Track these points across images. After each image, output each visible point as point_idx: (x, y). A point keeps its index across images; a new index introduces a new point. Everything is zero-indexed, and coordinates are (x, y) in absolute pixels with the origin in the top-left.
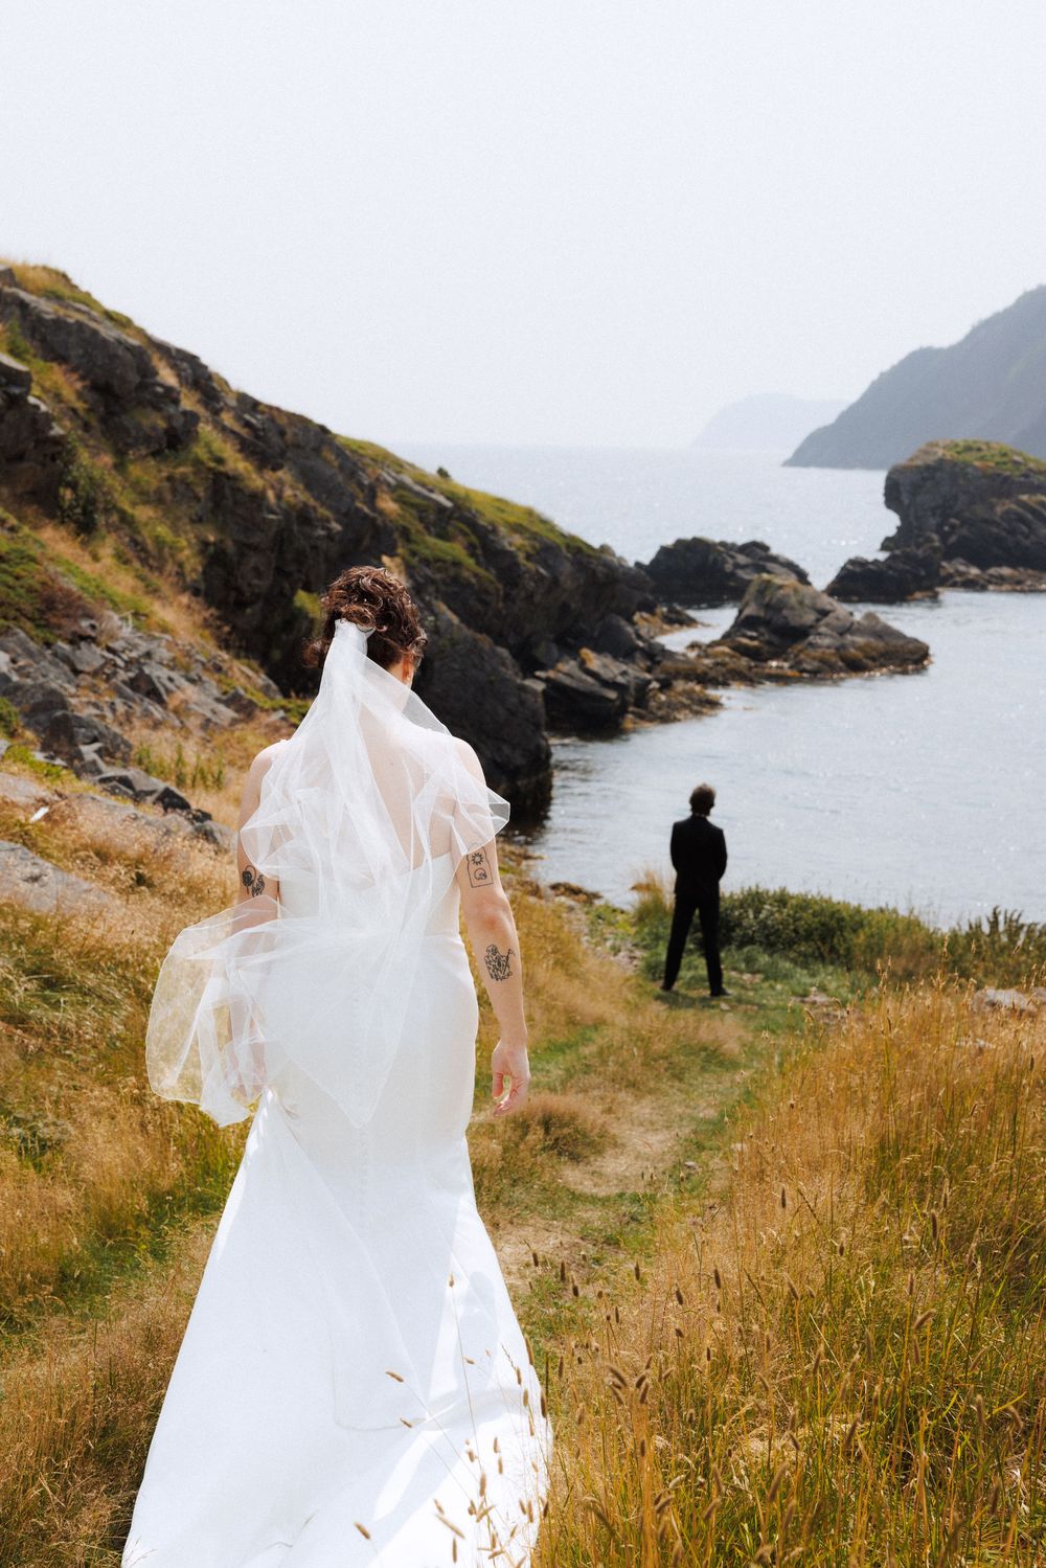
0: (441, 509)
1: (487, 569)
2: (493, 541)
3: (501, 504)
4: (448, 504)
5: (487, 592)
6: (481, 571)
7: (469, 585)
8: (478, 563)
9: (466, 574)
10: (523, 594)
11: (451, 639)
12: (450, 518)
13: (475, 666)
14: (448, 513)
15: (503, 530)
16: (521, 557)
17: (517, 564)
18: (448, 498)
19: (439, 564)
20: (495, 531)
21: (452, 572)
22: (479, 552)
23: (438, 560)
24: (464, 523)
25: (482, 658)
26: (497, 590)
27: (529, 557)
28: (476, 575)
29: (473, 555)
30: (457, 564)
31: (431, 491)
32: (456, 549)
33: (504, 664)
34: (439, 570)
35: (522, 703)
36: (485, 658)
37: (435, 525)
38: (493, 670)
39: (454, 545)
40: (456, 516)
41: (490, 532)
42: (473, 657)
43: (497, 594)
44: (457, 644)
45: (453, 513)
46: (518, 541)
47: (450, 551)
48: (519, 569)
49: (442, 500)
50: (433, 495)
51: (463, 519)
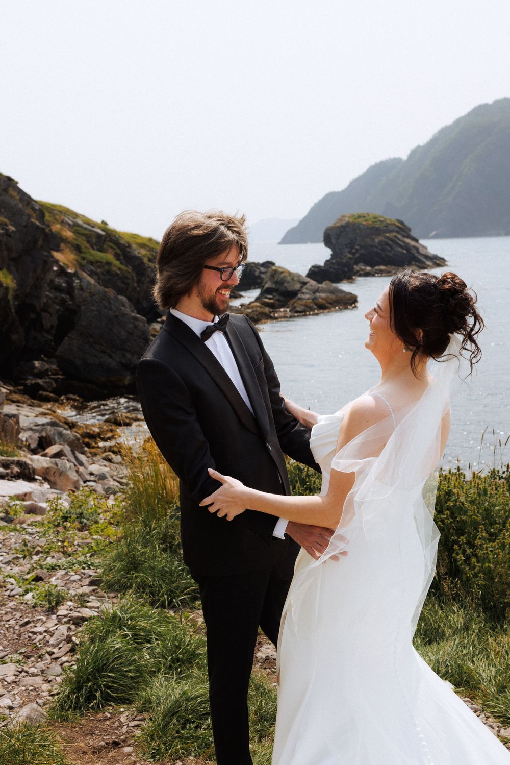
0: (99, 236)
1: (127, 266)
2: (129, 252)
3: (135, 236)
4: (103, 233)
5: (127, 278)
6: (123, 267)
7: (117, 274)
8: (122, 263)
9: (114, 269)
10: (148, 279)
11: (90, 293)
12: (105, 241)
13: (105, 307)
14: (103, 238)
15: (134, 246)
16: (145, 260)
17: (143, 263)
18: (103, 230)
19: (99, 264)
20: (129, 246)
21: (106, 268)
22: (122, 257)
23: (97, 262)
24: (112, 243)
25: (110, 302)
26: (132, 276)
27: (150, 260)
28: (120, 269)
29: (118, 259)
30: (109, 264)
31: (93, 227)
32: (109, 257)
33: (123, 305)
34: (99, 267)
35: (136, 327)
36: (112, 302)
37: (96, 244)
38: (117, 309)
39: (107, 255)
40: (108, 239)
41: (127, 247)
42: (104, 302)
43: (133, 279)
44: (94, 295)
45: (106, 238)
46: (143, 252)
47: (105, 257)
48: (144, 265)
49: (99, 231)
50: (94, 229)
51: (111, 241)
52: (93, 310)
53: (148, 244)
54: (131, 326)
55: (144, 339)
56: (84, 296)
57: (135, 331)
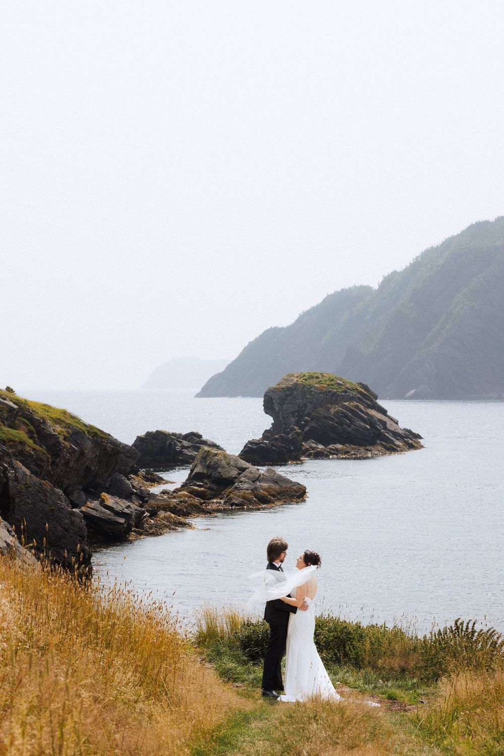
0: (11, 410)
1: (41, 446)
2: (44, 429)
3: (46, 407)
4: (16, 407)
5: (41, 460)
6: (37, 447)
7: (31, 456)
8: (35, 442)
9: (28, 449)
10: (63, 461)
11: (26, 484)
12: (16, 415)
13: (41, 501)
14: (15, 412)
15: (49, 422)
16: (61, 439)
17: (59, 442)
18: (15, 403)
19: (11, 443)
20: (44, 422)
21: (19, 448)
22: (35, 435)
23: (10, 441)
24: (24, 418)
25: (46, 495)
26: (48, 458)
27: (65, 438)
28: (34, 449)
29: (31, 438)
30: (22, 443)
31: (5, 399)
32: (21, 434)
33: (59, 499)
34: (11, 447)
35: (72, 523)
36: (48, 495)
37: (7, 419)
38: (53, 502)
39: (19, 432)
40: (20, 414)
41: (41, 423)
42: (40, 495)
43: (48, 461)
44: (30, 487)
45: (18, 412)
46: (58, 428)
47: (18, 435)
48: (60, 445)
49: (11, 404)
50: (6, 402)
51: (24, 416)
52: (28, 503)
53: (63, 419)
54: (67, 521)
55: (80, 536)
56: (18, 487)
57: (72, 527)
